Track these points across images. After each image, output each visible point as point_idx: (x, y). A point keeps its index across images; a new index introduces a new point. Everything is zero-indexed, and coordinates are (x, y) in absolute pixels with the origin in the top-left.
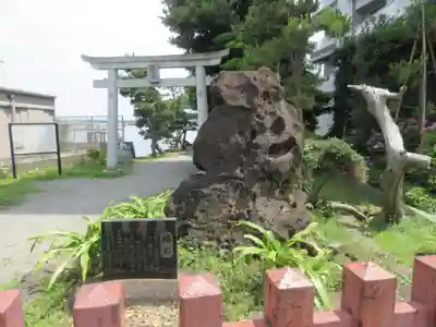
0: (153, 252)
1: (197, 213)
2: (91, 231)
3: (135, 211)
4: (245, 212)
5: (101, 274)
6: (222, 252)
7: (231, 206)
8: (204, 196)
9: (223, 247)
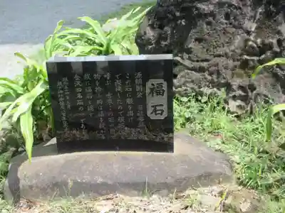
0: (135, 111)
1: (192, 45)
2: (31, 76)
3: (90, 42)
4: (274, 41)
5: (54, 141)
6: (233, 105)
7: (248, 33)
8: (202, 16)
9: (234, 98)
